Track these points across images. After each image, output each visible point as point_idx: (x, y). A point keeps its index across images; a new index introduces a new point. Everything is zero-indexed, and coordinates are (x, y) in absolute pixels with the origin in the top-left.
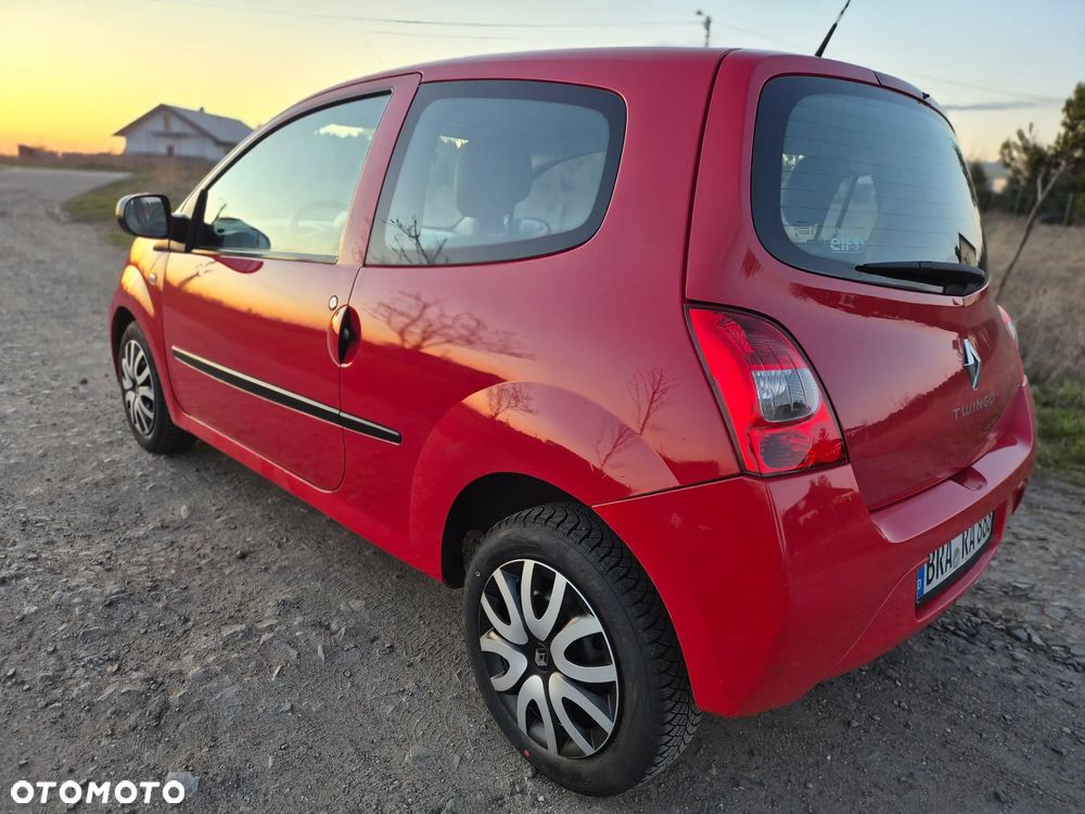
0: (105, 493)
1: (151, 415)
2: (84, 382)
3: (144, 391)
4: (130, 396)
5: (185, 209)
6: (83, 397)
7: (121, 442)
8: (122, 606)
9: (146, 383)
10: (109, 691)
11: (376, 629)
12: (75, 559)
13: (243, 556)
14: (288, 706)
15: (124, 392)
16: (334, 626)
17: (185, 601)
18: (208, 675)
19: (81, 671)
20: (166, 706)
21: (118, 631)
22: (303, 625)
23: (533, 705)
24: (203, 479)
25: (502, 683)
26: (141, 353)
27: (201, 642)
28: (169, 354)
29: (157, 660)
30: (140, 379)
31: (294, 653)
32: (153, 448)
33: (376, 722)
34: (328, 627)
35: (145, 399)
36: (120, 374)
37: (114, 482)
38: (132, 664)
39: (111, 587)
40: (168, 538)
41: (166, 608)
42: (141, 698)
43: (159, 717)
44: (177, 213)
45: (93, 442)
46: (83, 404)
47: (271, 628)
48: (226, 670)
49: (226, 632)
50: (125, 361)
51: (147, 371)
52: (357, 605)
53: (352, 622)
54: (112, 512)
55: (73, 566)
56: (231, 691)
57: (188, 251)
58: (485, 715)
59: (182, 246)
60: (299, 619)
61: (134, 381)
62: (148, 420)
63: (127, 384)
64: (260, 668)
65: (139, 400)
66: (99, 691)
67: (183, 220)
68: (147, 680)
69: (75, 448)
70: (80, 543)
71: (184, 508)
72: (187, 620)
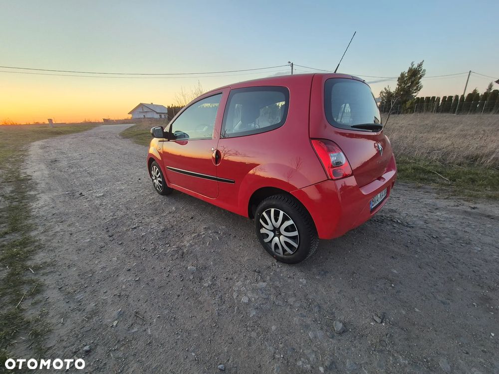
0: (153, 206)
1: (161, 185)
2: (140, 179)
3: (159, 179)
4: (155, 181)
5: (167, 130)
6: (141, 183)
7: (153, 193)
8: (166, 231)
9: (159, 177)
10: (168, 251)
11: (230, 233)
12: (151, 222)
13: (192, 218)
14: (213, 251)
15: (153, 180)
16: (219, 232)
17: (181, 229)
18: (191, 246)
19: (160, 247)
20: (183, 253)
21: (166, 237)
22: (212, 233)
23: (276, 244)
24: (177, 201)
25: (266, 240)
26: (157, 169)
27: (187, 238)
28: (166, 168)
29: (178, 243)
30: (157, 176)
31: (211, 239)
32: (162, 194)
33: (235, 253)
34: (218, 233)
35: (159, 181)
36: (151, 176)
37: (155, 203)
38: (172, 244)
39: (162, 228)
40: (172, 215)
41: (176, 231)
42: (177, 252)
43: (182, 255)
44: (164, 131)
45: (147, 194)
46: (141, 185)
47: (204, 234)
48: (196, 244)
49: (193, 235)
50: (152, 172)
51: (159, 174)
52: (224, 227)
53: (223, 231)
54: (156, 210)
55: (151, 223)
56: (198, 249)
57: (169, 141)
58: (262, 249)
59: (167, 140)
60: (210, 232)
61: (156, 177)
62: (161, 186)
63: (154, 178)
64: (203, 243)
65: (157, 181)
66: (166, 251)
67: (166, 132)
68: (177, 248)
69: (143, 195)
70: (151, 218)
71: (174, 208)
72: (182, 234)
